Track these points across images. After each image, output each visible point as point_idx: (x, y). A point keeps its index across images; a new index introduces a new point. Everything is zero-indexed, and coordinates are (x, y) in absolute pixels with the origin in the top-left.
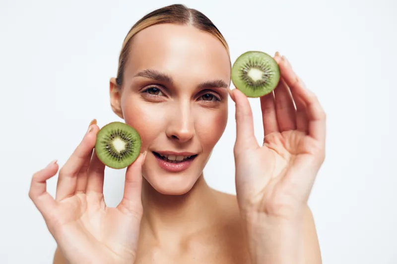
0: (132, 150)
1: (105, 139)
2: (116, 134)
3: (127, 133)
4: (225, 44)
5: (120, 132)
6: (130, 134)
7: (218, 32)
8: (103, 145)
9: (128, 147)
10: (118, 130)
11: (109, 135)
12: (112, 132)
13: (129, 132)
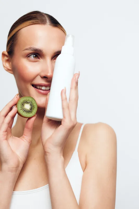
0: (33, 105)
1: (21, 108)
2: (23, 103)
3: (27, 100)
4: (64, 31)
5: (24, 101)
6: (29, 100)
7: (61, 26)
8: (22, 110)
9: (31, 105)
10: (23, 101)
11: (21, 105)
12: (22, 103)
13: (28, 99)
